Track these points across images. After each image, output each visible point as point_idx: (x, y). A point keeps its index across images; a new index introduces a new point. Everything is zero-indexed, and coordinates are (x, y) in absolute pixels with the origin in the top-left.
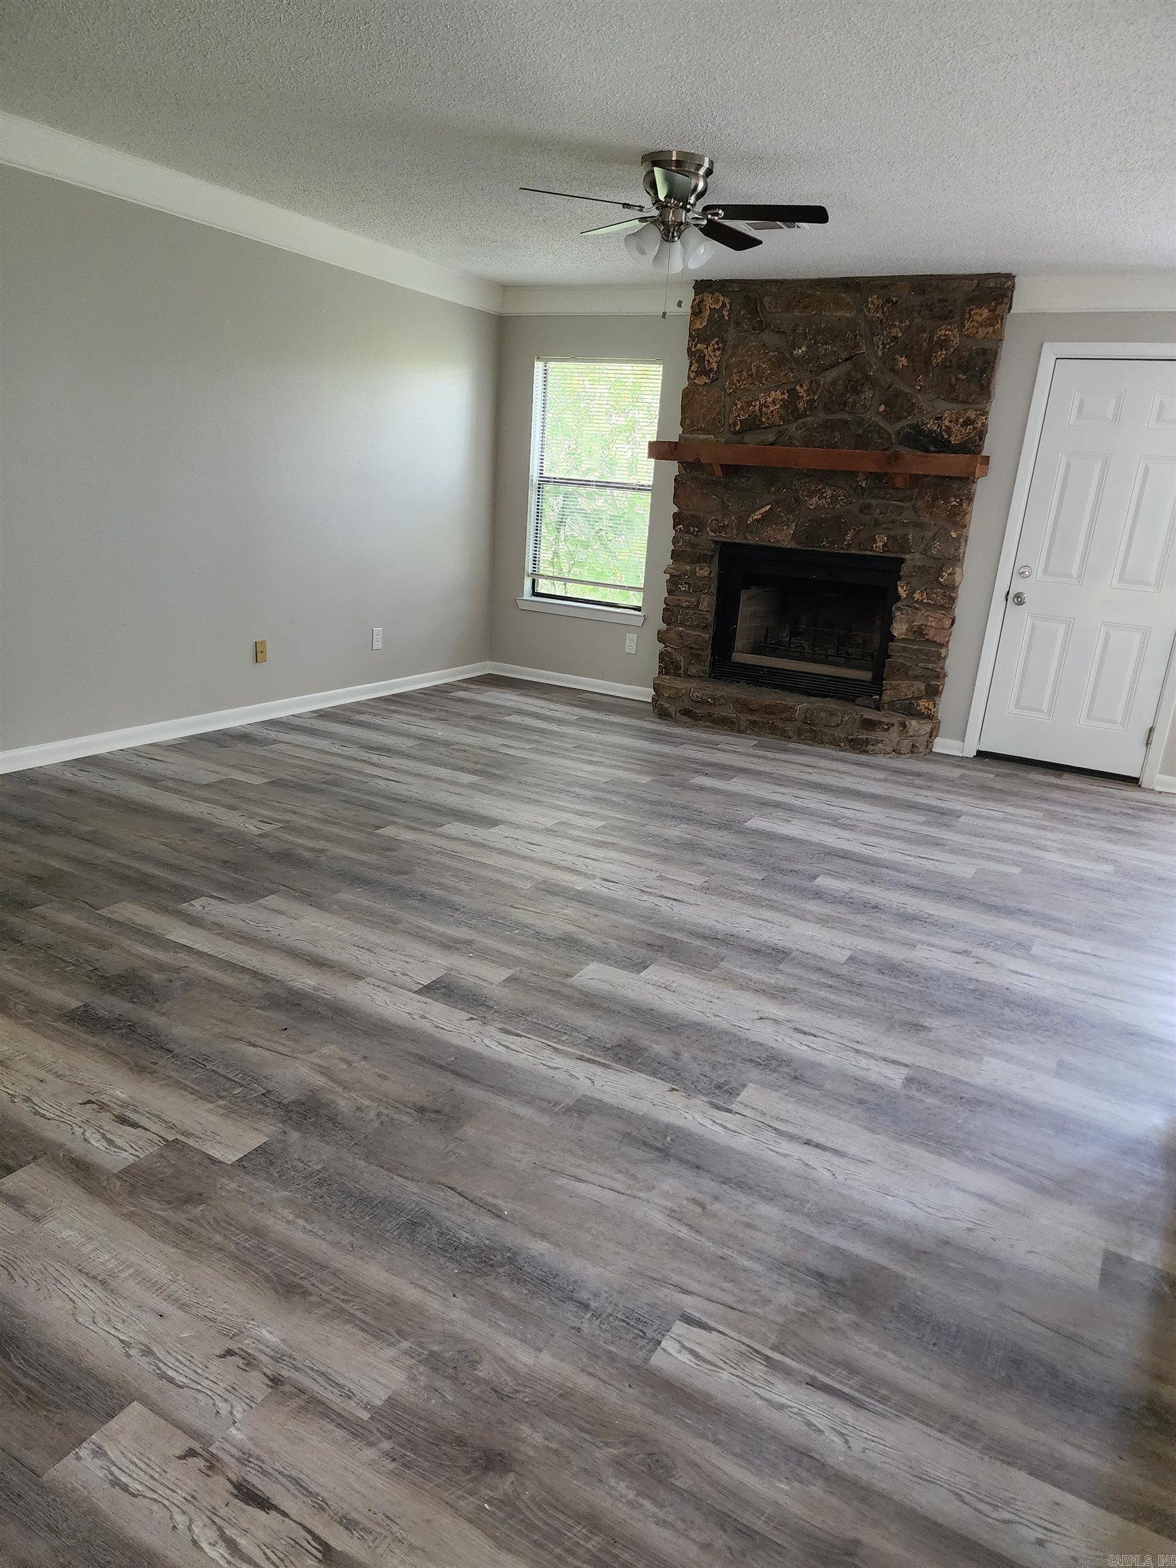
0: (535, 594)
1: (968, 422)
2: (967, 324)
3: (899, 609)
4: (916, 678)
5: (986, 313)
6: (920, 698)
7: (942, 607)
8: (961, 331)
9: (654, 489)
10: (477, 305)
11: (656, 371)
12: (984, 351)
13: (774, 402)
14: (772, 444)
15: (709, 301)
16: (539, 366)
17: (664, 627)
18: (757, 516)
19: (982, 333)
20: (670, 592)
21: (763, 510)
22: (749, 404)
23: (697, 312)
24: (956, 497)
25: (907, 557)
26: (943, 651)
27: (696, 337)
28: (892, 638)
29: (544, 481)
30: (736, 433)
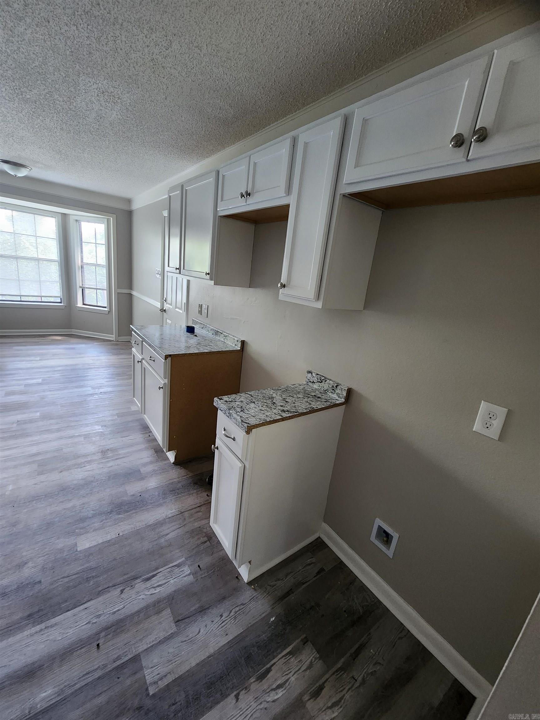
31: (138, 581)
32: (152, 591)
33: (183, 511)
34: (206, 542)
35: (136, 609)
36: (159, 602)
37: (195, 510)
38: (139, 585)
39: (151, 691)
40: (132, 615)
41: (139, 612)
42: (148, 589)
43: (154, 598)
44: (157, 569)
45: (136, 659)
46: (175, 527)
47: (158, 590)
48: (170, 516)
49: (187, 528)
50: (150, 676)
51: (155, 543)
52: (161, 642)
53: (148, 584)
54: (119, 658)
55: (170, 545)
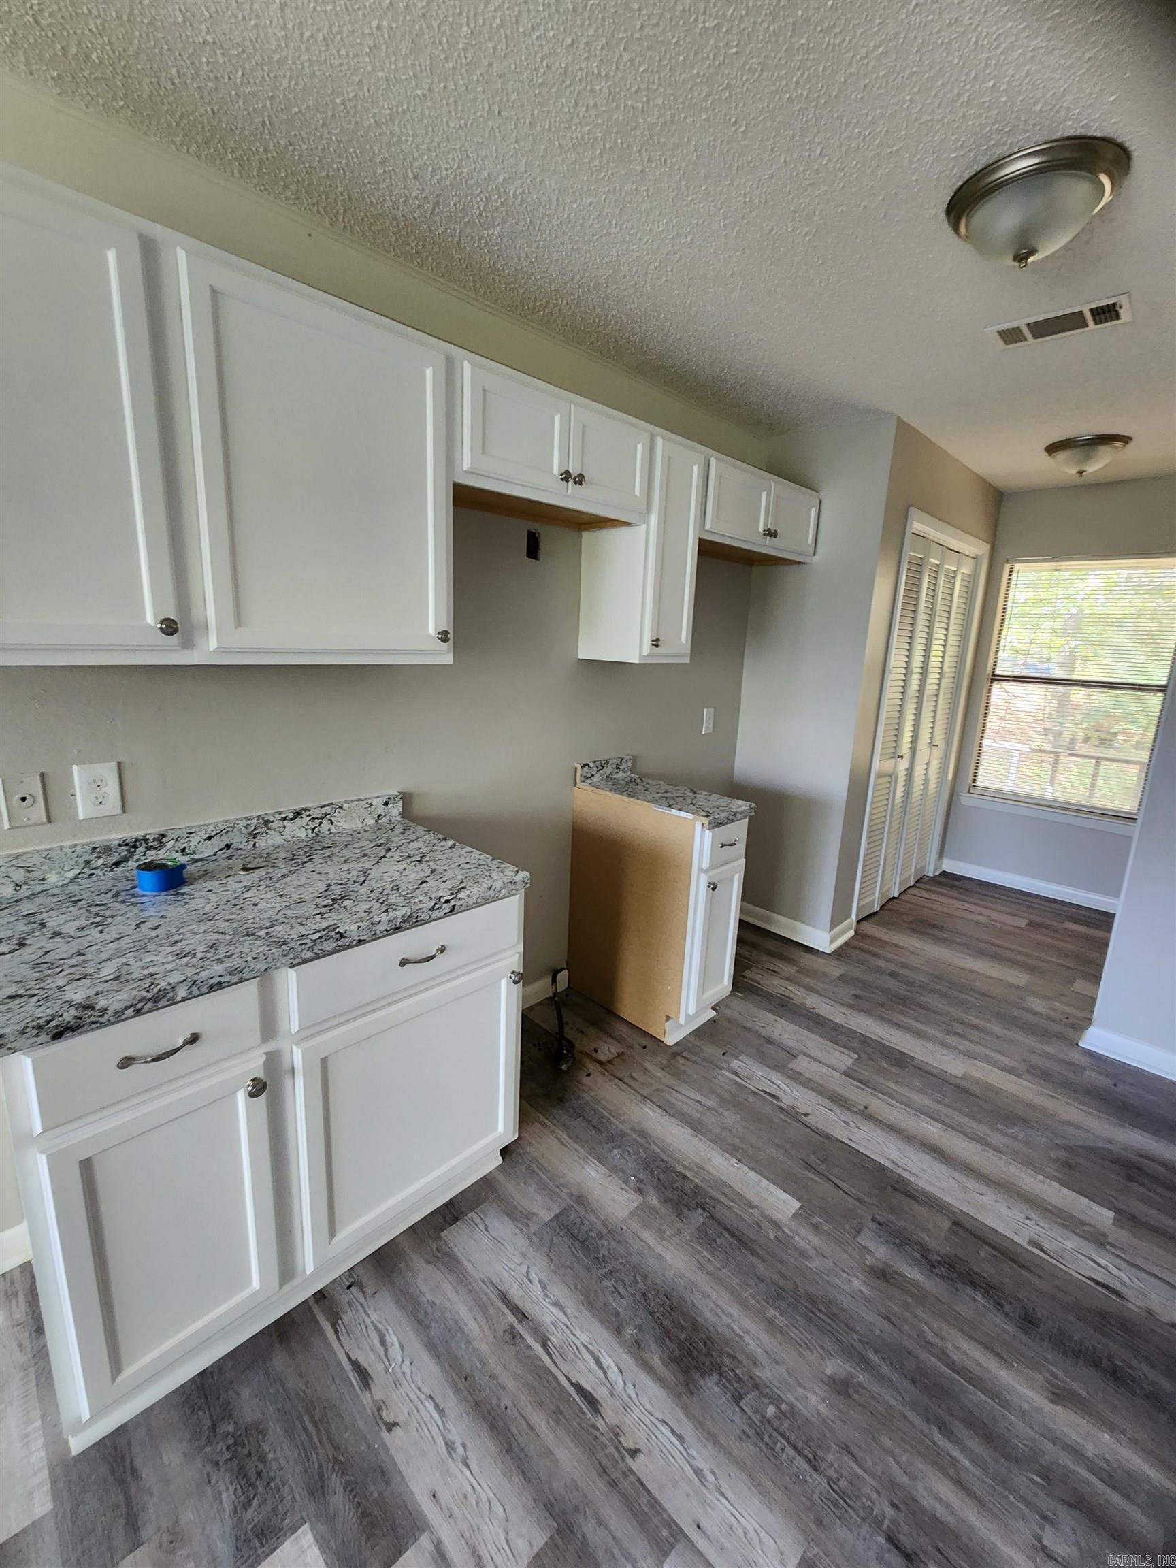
31: (784, 1106)
32: (783, 1086)
33: (640, 1098)
34: (684, 1057)
35: (811, 1092)
36: (789, 1077)
37: (632, 1083)
38: (787, 1102)
39: (856, 1056)
40: (820, 1093)
41: (811, 1089)
42: (785, 1092)
43: (788, 1081)
44: (755, 1093)
45: (846, 1074)
46: (679, 1096)
47: (778, 1082)
48: (660, 1111)
49: (672, 1082)
50: (849, 1062)
51: (721, 1110)
52: (820, 1062)
53: (778, 1093)
54: (858, 1087)
55: (713, 1092)
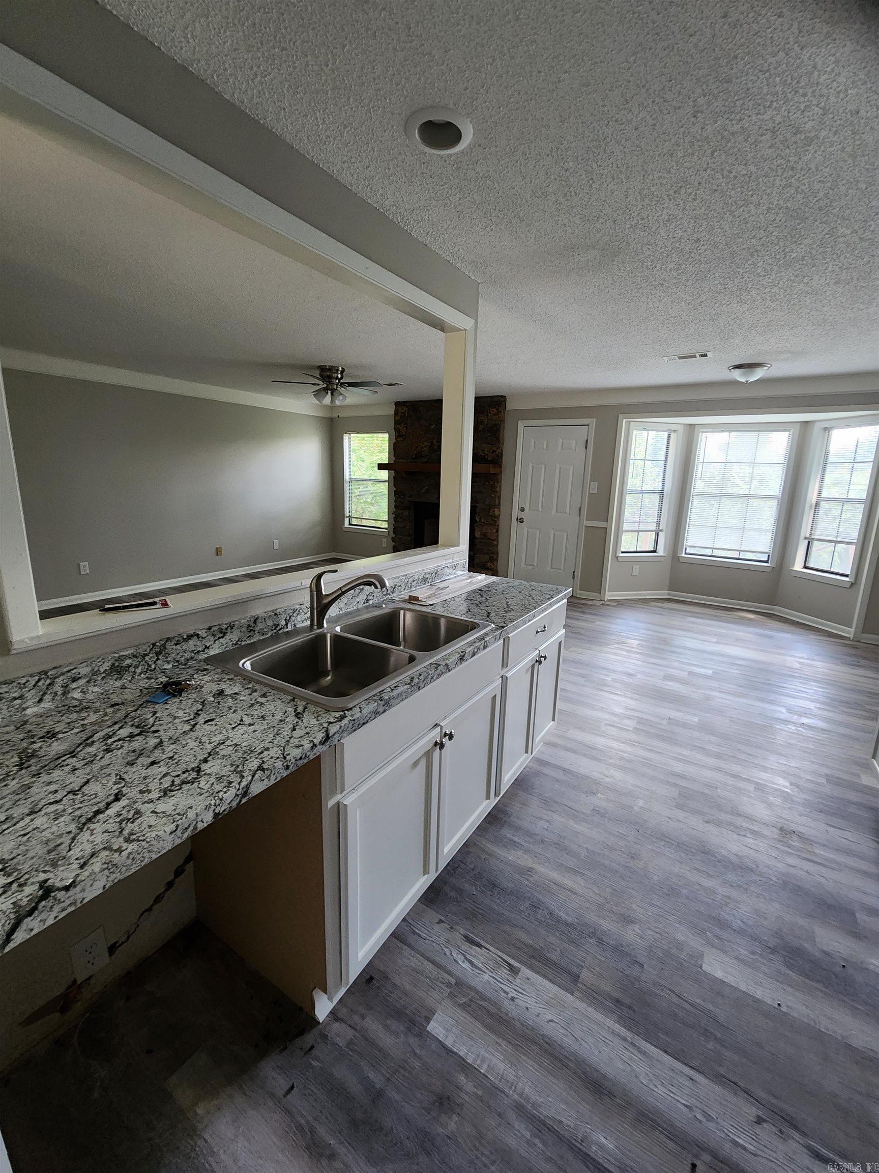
0: (350, 524)
1: (494, 451)
2: (489, 415)
3: (477, 526)
4: (485, 554)
5: (495, 410)
6: (488, 562)
7: (491, 525)
8: (487, 417)
9: (389, 481)
10: (321, 415)
11: (386, 436)
12: (496, 425)
13: (425, 446)
14: (426, 463)
15: (400, 410)
16: (346, 437)
17: (394, 536)
18: (423, 490)
19: (495, 417)
20: (395, 521)
21: (425, 488)
22: (417, 447)
23: (396, 413)
24: (492, 481)
25: (477, 505)
26: (495, 543)
27: (396, 423)
28: (476, 538)
29: (351, 480)
30: (413, 458)
